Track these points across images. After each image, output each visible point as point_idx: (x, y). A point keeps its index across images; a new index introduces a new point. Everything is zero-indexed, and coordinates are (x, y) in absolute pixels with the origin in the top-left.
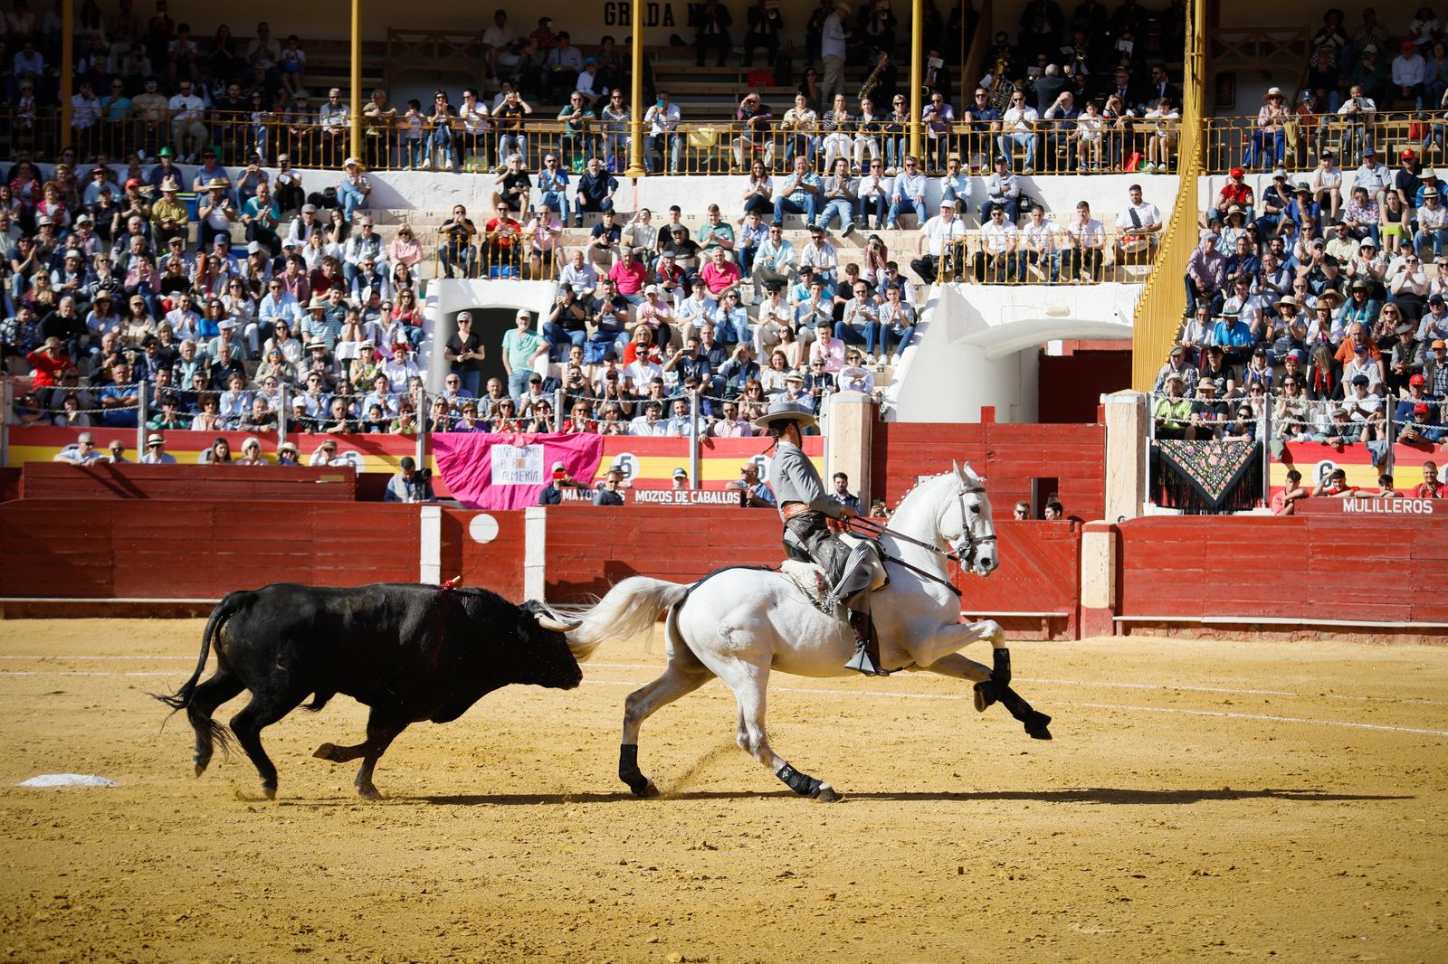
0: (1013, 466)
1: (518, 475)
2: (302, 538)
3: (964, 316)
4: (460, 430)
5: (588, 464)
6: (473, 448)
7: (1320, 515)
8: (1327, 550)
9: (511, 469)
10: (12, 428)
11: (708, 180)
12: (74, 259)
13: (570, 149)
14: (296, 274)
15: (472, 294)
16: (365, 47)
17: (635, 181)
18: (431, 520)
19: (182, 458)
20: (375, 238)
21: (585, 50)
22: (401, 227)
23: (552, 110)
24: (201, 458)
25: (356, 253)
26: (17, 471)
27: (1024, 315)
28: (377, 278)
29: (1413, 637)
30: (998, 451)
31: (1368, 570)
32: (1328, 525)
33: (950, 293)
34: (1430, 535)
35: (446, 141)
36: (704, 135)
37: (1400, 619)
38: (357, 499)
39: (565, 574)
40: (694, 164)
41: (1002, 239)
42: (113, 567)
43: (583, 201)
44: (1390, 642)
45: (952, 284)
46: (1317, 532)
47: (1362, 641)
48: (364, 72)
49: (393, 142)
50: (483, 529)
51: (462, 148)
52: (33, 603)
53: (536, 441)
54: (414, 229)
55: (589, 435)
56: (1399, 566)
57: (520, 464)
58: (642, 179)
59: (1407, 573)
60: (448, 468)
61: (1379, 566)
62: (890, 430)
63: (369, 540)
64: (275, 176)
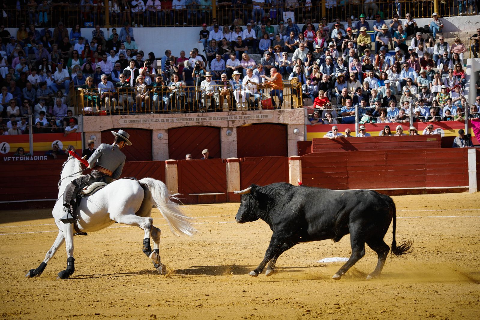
2: (421, 163)
10: (308, 126)
12: (329, 59)
14: (414, 60)
18: (472, 154)
19: (373, 134)
20: (445, 44)
22: (456, 39)
24: (380, 134)
25: (438, 50)
26: (310, 142)
28: (448, 59)
38: (442, 147)
42: (348, 177)
49: (451, 6)
54: (461, 39)
63: (448, 163)
64: (405, 22)
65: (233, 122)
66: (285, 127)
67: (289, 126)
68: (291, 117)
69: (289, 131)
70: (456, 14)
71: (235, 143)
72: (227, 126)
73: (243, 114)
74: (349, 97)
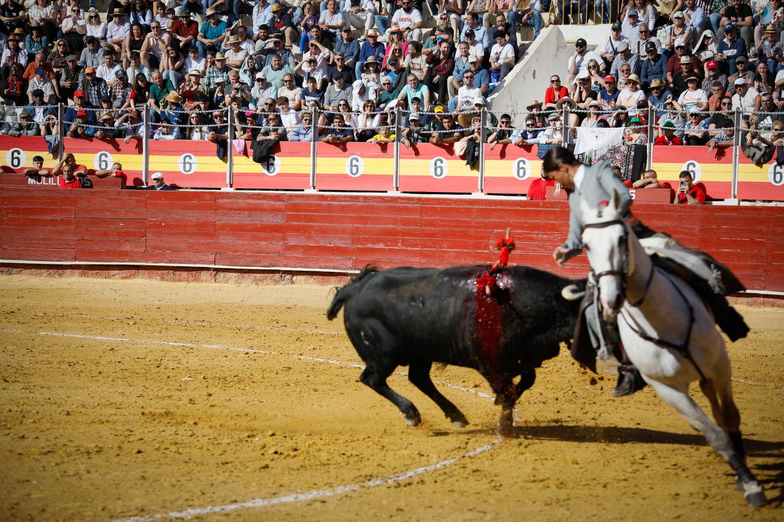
7: (11, 186)
8: (17, 211)
29: (76, 272)
31: (45, 225)
32: (18, 194)
34: (89, 201)
37: (67, 260)
44: (60, 275)
46: (10, 199)
47: (40, 274)
56: (68, 223)
59: (72, 227)
61: (53, 222)
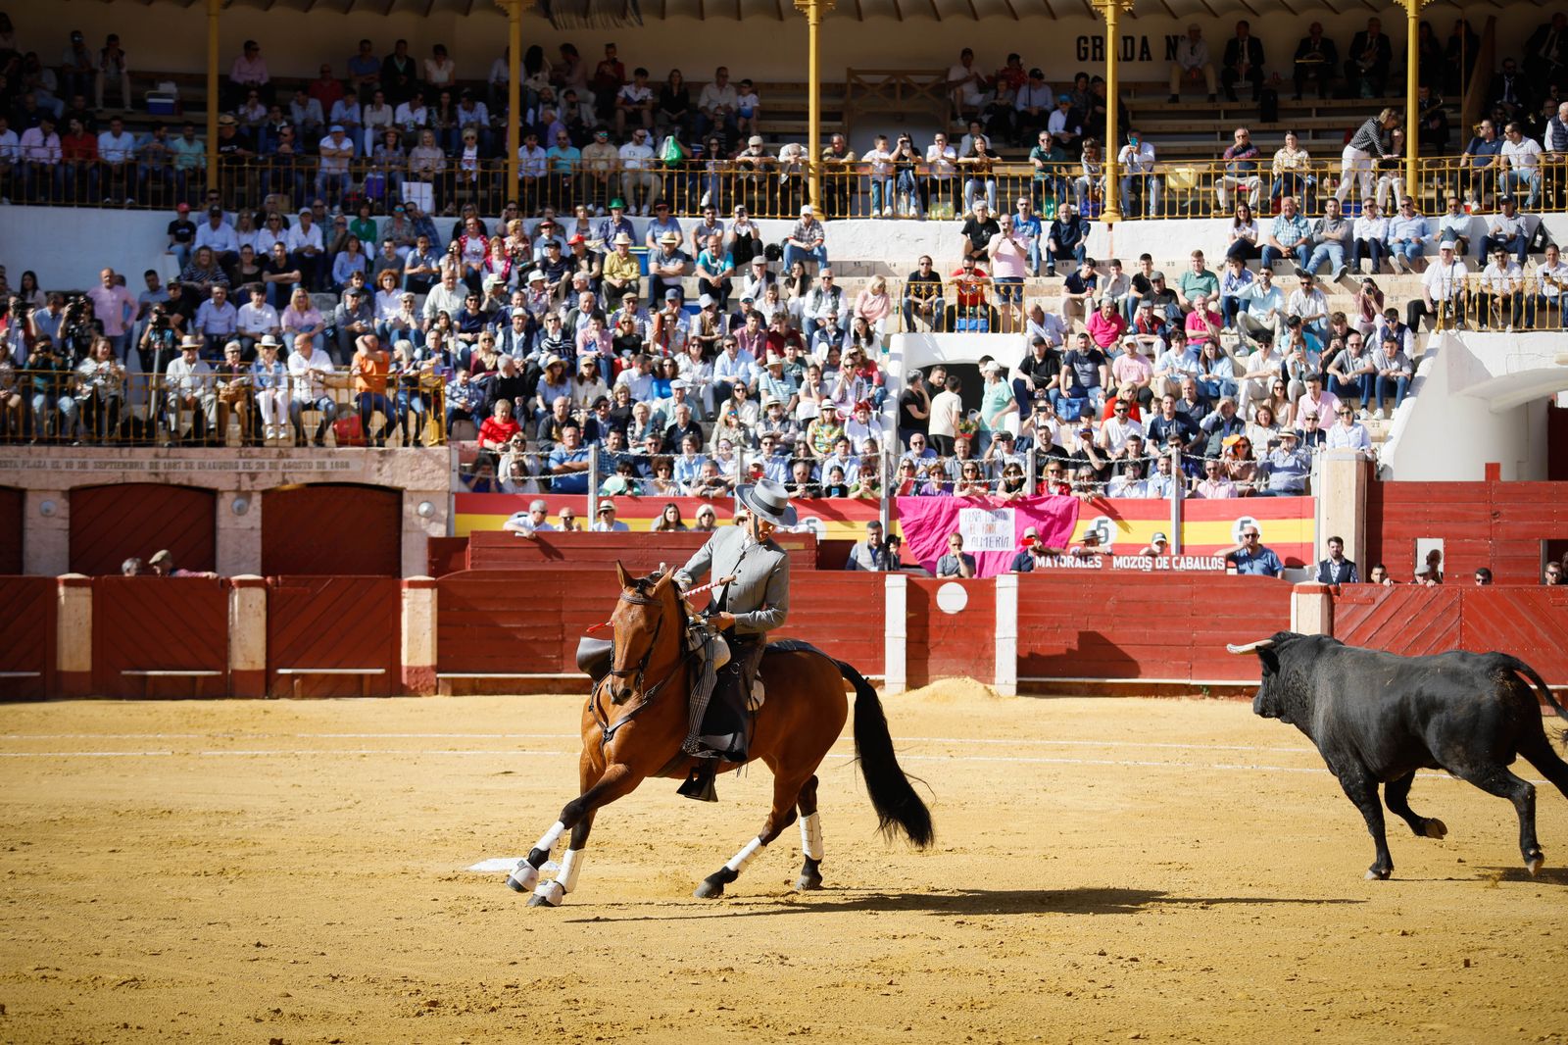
0: (1521, 527)
1: (988, 541)
3: (1465, 366)
4: (926, 494)
5: (1061, 530)
6: (940, 512)
9: (980, 534)
10: (459, 496)
11: (1188, 224)
12: (520, 317)
13: (1041, 193)
14: (755, 331)
15: (936, 349)
16: (824, 89)
17: (1111, 226)
18: (896, 588)
19: (636, 525)
20: (836, 291)
21: (1057, 88)
23: (1022, 151)
24: (653, 525)
25: (816, 307)
26: (464, 542)
27: (1530, 365)
28: (840, 333)
30: (1504, 511)
33: (1450, 340)
35: (910, 187)
36: (1184, 175)
38: (819, 567)
39: (1040, 646)
40: (1174, 207)
41: (1506, 282)
42: (563, 640)
43: (1053, 248)
45: (1452, 331)
48: (823, 116)
49: (854, 189)
50: (951, 599)
51: (927, 193)
52: (481, 680)
53: (1007, 504)
55: (1063, 498)
57: (990, 529)
58: (1118, 224)
60: (914, 534)
62: (1386, 490)
63: (831, 611)
64: (731, 228)
65: (253, 476)
66: (395, 495)
67: (406, 496)
68: (412, 471)
69: (408, 508)
70: (866, 214)
71: (258, 534)
72: (234, 487)
73: (280, 455)
74: (572, 423)
